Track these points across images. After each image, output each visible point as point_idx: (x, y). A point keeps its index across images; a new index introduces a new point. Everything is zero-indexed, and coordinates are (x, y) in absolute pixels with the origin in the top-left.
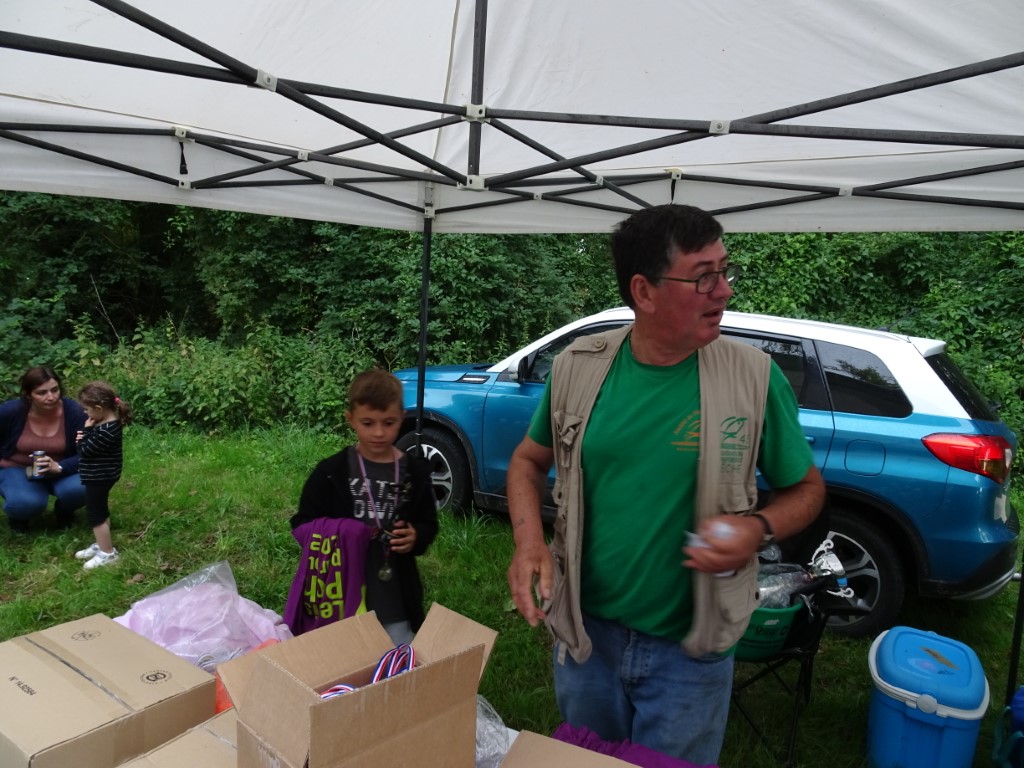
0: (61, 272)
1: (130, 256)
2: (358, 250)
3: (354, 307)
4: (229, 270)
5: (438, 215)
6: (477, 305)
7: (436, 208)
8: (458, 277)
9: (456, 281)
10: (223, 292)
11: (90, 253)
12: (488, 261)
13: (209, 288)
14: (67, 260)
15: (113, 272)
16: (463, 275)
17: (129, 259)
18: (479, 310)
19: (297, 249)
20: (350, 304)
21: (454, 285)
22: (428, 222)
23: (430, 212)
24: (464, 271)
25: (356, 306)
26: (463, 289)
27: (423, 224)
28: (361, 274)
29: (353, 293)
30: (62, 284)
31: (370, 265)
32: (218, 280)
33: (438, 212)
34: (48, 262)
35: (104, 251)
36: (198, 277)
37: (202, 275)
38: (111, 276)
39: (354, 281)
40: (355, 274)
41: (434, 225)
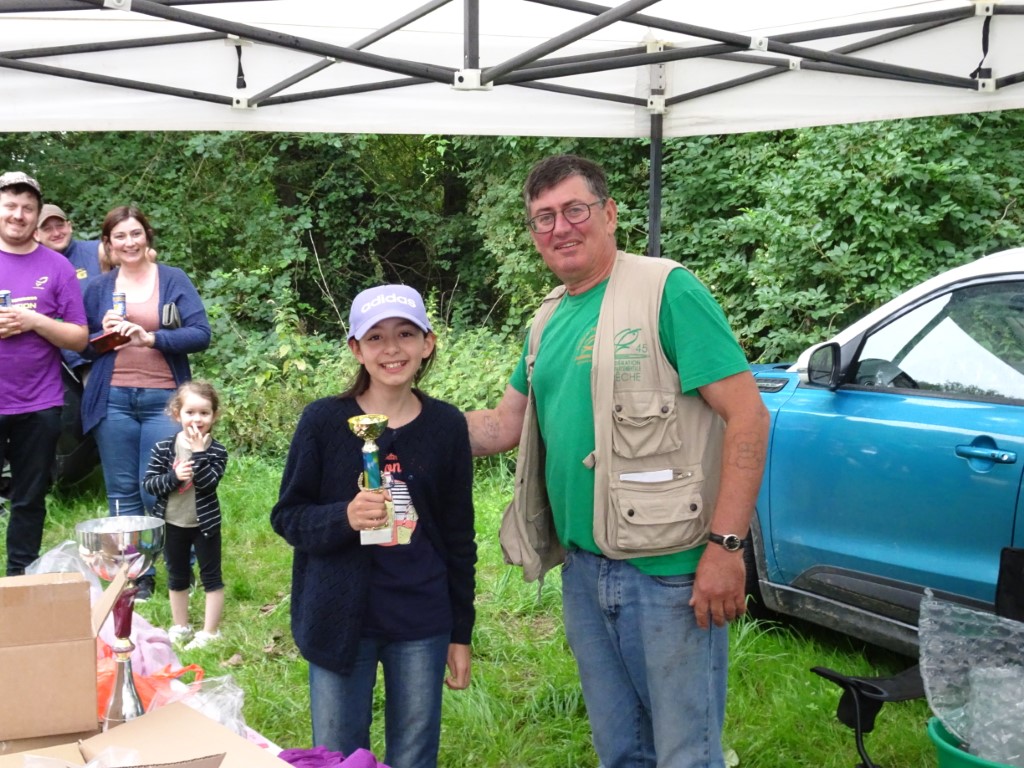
0: (290, 228)
1: (393, 197)
2: (710, 166)
3: (700, 268)
4: (515, 214)
5: (668, 108)
6: (904, 257)
7: (668, 95)
8: (867, 206)
9: (864, 213)
10: (508, 251)
11: (332, 197)
12: (932, 172)
13: (489, 245)
14: (301, 210)
15: (366, 226)
16: (875, 202)
17: (391, 202)
18: (905, 266)
19: (621, 171)
20: (695, 263)
21: (858, 220)
22: (657, 121)
23: (658, 105)
24: (879, 193)
25: (706, 266)
26: (875, 227)
27: (649, 124)
28: (716, 209)
29: (700, 243)
30: (289, 247)
31: (730, 192)
32: (501, 230)
33: (669, 102)
34: (273, 214)
35: (352, 192)
36: (475, 228)
37: (481, 223)
38: (362, 231)
39: (703, 222)
40: (705, 209)
41: (666, 124)
